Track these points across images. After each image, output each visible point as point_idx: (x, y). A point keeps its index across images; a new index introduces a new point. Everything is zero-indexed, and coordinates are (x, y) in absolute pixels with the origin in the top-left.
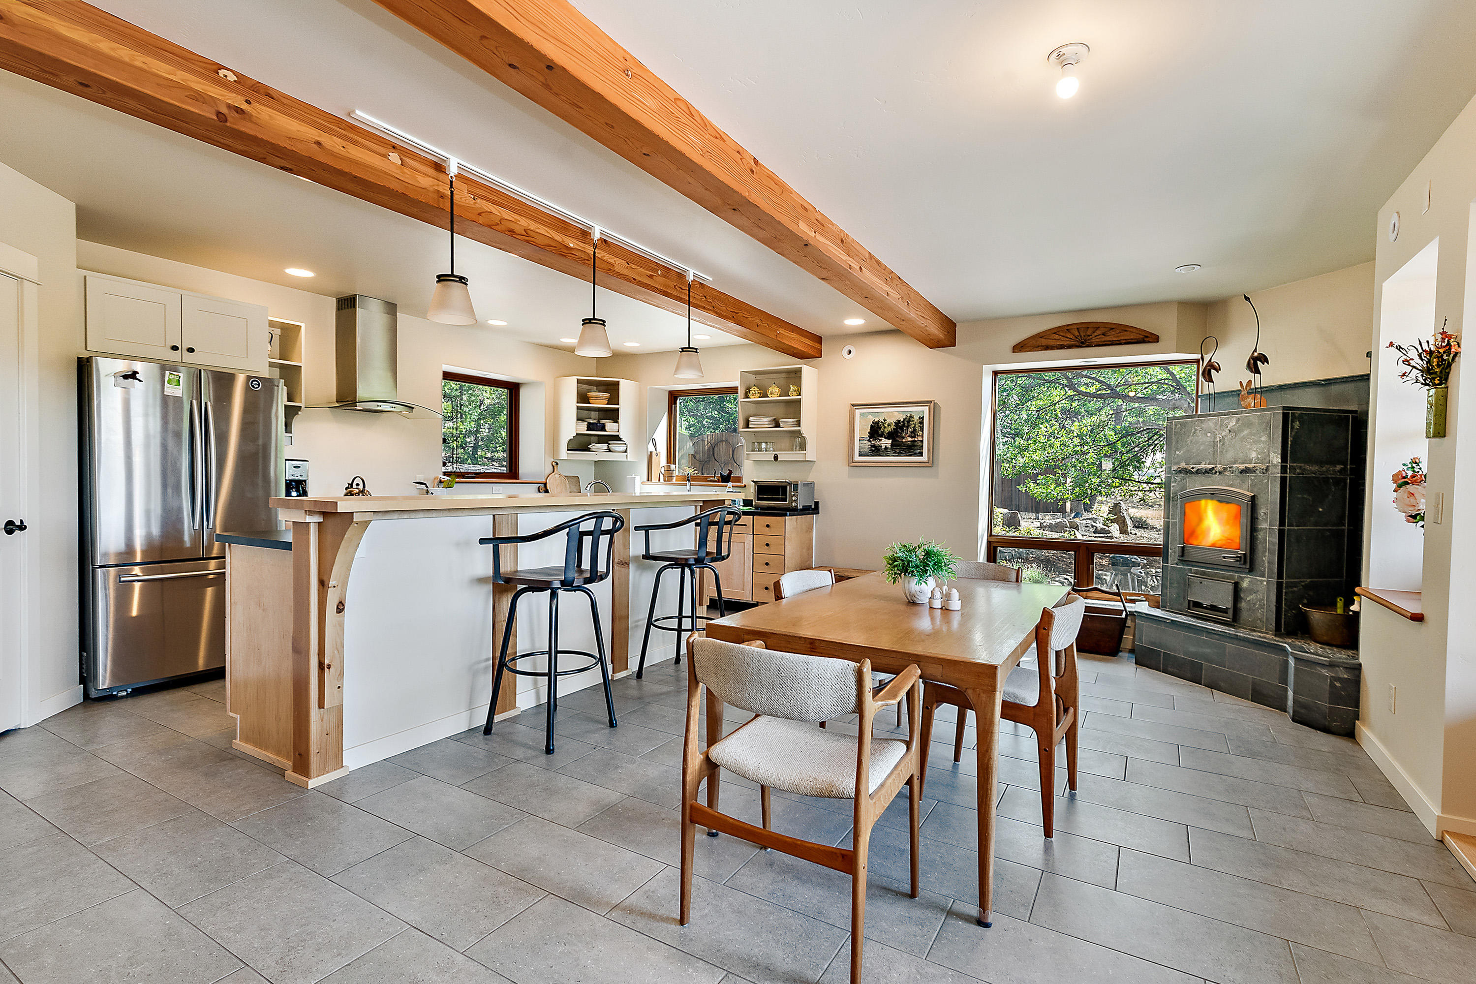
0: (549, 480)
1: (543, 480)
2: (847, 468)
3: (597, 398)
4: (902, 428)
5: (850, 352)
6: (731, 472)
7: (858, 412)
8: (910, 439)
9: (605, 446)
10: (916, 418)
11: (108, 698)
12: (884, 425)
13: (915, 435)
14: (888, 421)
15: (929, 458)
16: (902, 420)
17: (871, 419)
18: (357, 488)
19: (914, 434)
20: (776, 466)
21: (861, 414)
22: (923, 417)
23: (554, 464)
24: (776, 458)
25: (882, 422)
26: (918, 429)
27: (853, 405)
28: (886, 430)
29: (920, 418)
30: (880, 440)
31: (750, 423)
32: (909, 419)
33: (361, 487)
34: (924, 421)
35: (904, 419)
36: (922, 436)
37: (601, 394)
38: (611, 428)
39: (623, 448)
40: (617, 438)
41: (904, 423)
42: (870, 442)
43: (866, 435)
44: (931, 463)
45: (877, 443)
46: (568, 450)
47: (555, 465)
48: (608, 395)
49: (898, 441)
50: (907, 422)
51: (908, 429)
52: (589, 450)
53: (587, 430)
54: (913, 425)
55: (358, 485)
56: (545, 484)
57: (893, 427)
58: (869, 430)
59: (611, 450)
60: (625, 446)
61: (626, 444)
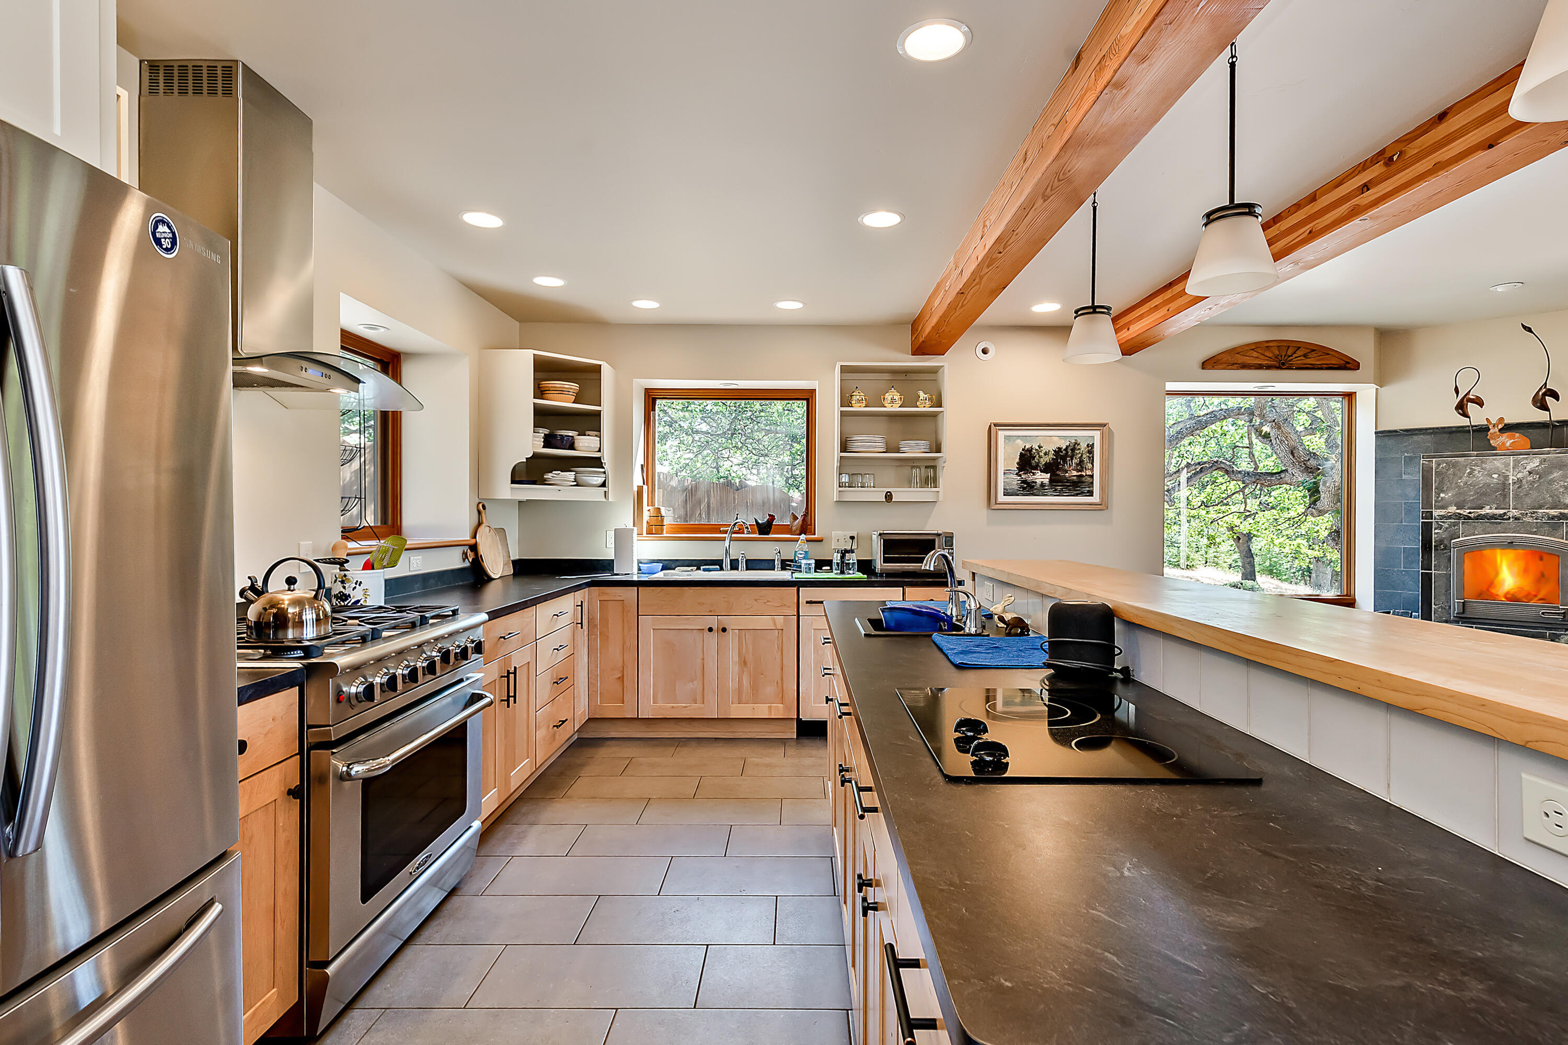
0: (481, 539)
2: (984, 511)
4: (1064, 458)
5: (985, 351)
7: (1002, 434)
8: (1075, 473)
9: (570, 476)
10: (1083, 446)
12: (1038, 454)
13: (1082, 468)
14: (1044, 450)
15: (1102, 498)
16: (1064, 447)
17: (1020, 445)
19: (1081, 465)
20: (888, 509)
21: (1007, 438)
22: (1093, 444)
24: (889, 497)
25: (1036, 450)
26: (1086, 460)
27: (995, 425)
28: (1042, 460)
29: (1088, 446)
30: (1034, 474)
32: (1073, 448)
34: (1095, 450)
35: (1067, 447)
36: (1092, 469)
38: (585, 445)
39: (600, 480)
40: (596, 462)
41: (1067, 452)
42: (1020, 476)
43: (1014, 467)
44: (1103, 506)
45: (1030, 477)
46: (513, 482)
48: (575, 386)
49: (1059, 475)
50: (1072, 450)
51: (1072, 459)
52: (543, 482)
53: (544, 447)
54: (1080, 455)
57: (1051, 456)
58: (1017, 460)
59: (580, 483)
60: (604, 475)
61: (604, 473)
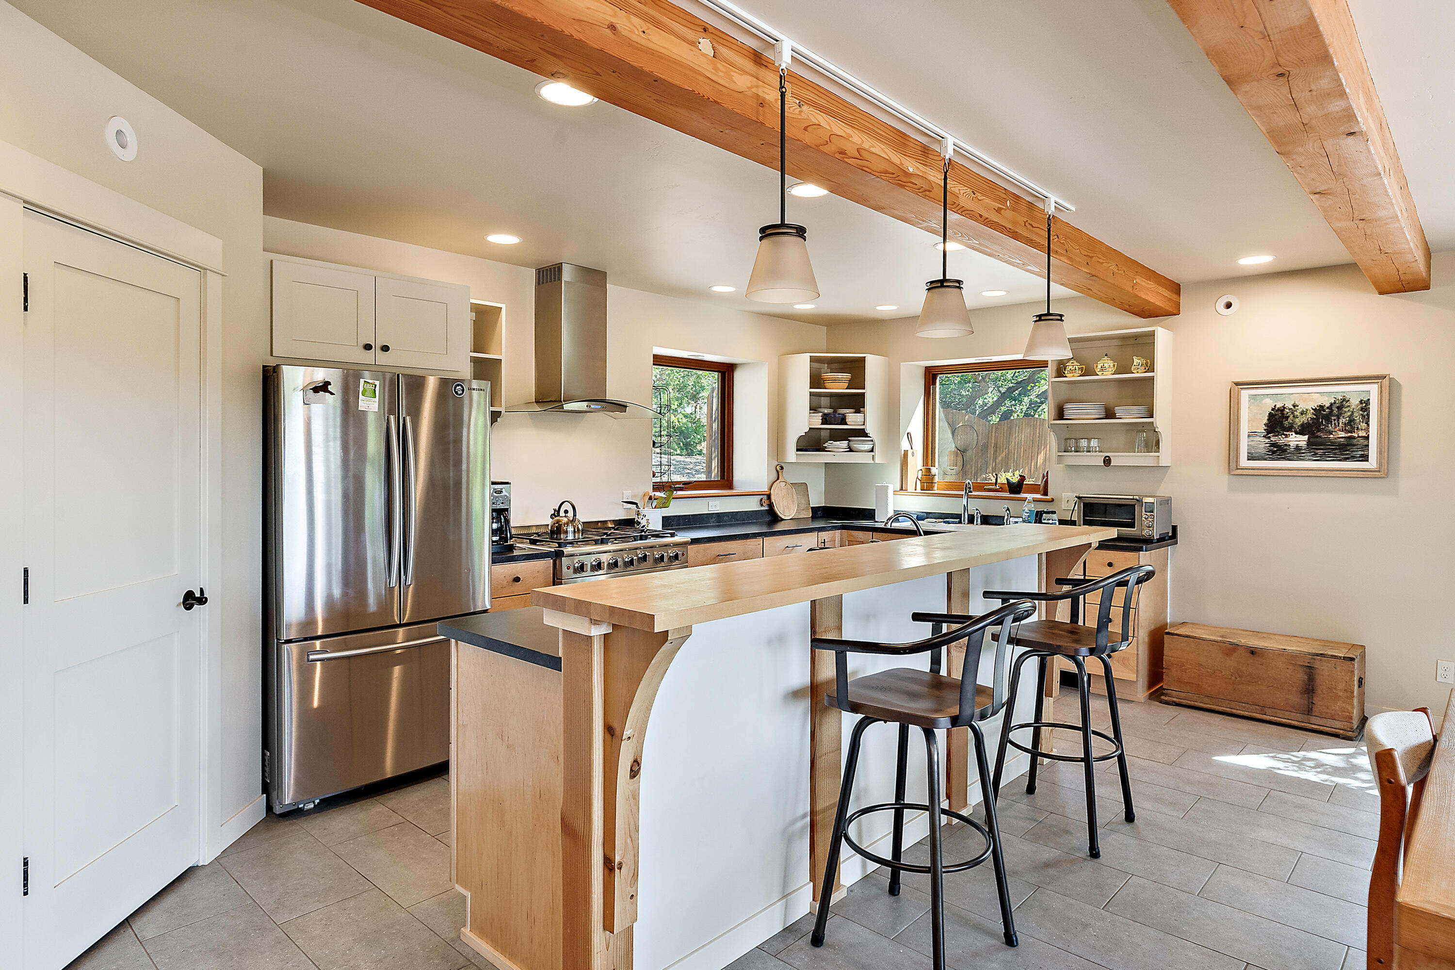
0: (774, 490)
1: (765, 489)
2: (1225, 478)
3: (834, 380)
4: (1327, 418)
5: (1229, 305)
6: (1023, 478)
7: (1245, 394)
8: (1343, 434)
9: (844, 444)
10: (1354, 402)
11: (295, 813)
12: (1292, 413)
13: (1353, 428)
14: (1302, 406)
15: (1380, 464)
16: (1328, 405)
17: (1269, 405)
18: (565, 516)
19: (1351, 425)
20: (1108, 471)
21: (1253, 397)
22: (1369, 400)
23: (778, 468)
24: (1107, 461)
25: (1290, 409)
26: (1357, 417)
27: (1237, 384)
28: (1297, 420)
29: (1361, 402)
30: (1286, 436)
31: (1066, 413)
32: (1341, 405)
33: (570, 514)
34: (1371, 406)
35: (1331, 404)
36: (1367, 430)
37: (840, 375)
38: (853, 420)
39: (868, 447)
40: (862, 433)
41: (1332, 411)
42: (1269, 438)
43: (1261, 428)
44: (1384, 472)
45: (1281, 440)
46: (798, 450)
47: (780, 469)
48: (847, 376)
49: (1320, 437)
50: (1338, 408)
51: (1339, 418)
52: (823, 450)
53: (822, 424)
54: (1349, 414)
55: (566, 512)
56: (769, 496)
57: (1310, 415)
58: (1265, 421)
59: (853, 449)
60: (872, 443)
61: (872, 441)
